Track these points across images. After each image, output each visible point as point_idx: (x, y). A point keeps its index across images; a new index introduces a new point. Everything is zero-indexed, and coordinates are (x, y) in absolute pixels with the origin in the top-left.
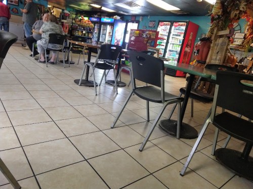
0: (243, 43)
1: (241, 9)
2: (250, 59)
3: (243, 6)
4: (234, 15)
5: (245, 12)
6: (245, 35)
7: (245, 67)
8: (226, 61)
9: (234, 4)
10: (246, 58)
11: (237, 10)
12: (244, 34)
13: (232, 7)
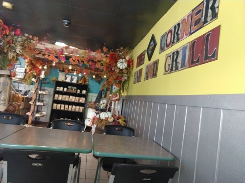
0: (25, 77)
1: (18, 52)
2: (34, 92)
3: (19, 50)
4: (12, 56)
5: (22, 55)
6: (26, 70)
7: (30, 99)
8: (11, 100)
9: (9, 46)
10: (30, 91)
11: (14, 52)
12: (24, 69)
13: (8, 48)
